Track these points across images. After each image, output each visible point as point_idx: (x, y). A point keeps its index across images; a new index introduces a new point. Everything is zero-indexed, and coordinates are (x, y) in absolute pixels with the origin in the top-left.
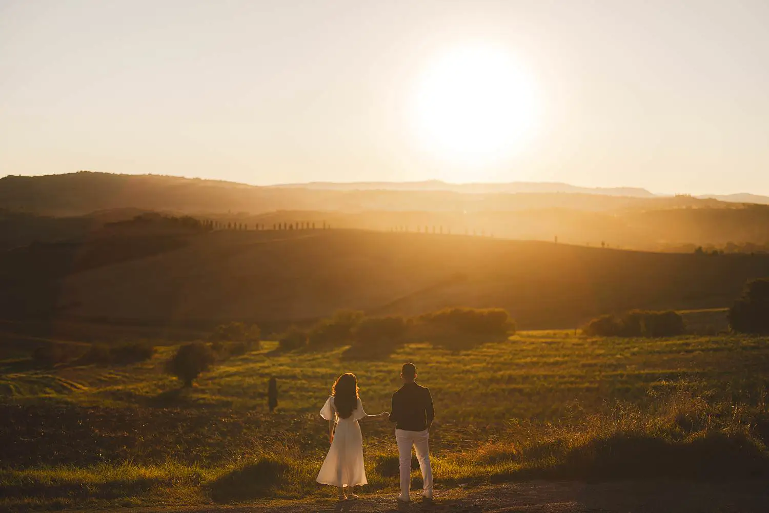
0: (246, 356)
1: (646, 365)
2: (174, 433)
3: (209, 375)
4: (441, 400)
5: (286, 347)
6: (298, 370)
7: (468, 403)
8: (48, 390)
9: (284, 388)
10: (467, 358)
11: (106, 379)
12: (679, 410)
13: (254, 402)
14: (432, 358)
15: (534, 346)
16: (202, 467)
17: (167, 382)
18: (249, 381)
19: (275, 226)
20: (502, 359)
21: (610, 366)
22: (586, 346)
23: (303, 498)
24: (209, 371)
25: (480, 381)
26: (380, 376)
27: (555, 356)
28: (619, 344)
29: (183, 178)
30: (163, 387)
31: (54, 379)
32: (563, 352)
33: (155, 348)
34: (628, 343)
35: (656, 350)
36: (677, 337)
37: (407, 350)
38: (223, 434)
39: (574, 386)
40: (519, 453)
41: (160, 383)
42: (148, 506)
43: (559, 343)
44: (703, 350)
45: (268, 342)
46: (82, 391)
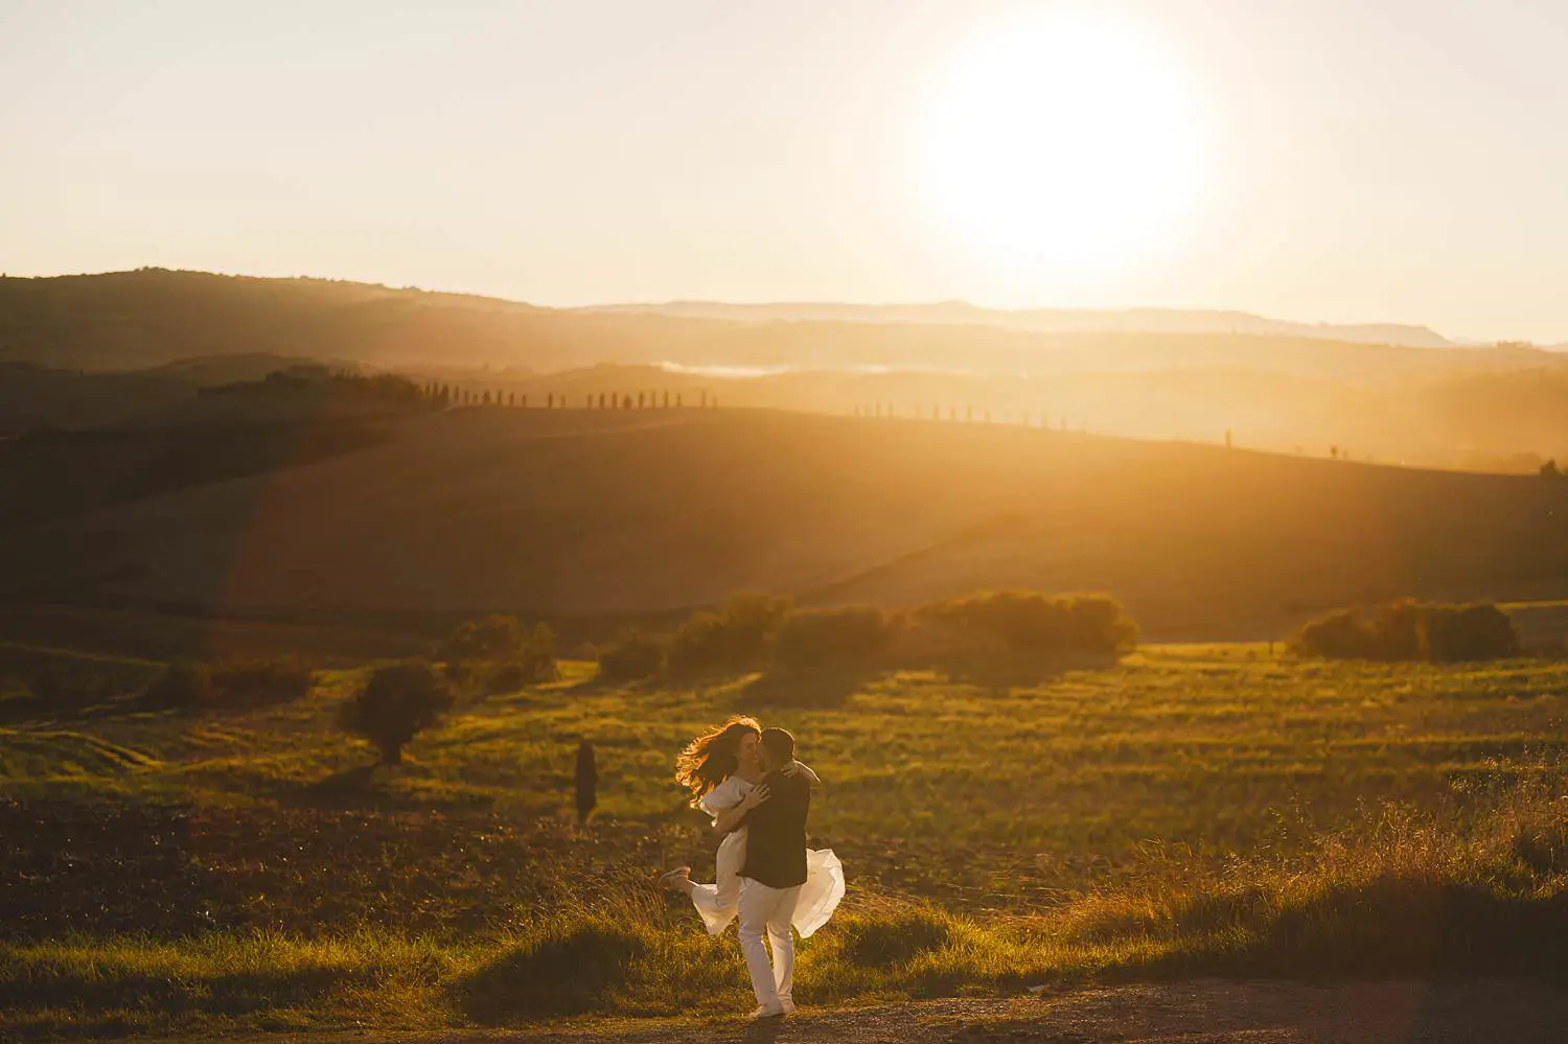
0: (522, 694)
1: (1428, 724)
2: (372, 865)
3: (441, 736)
4: (968, 797)
5: (615, 673)
6: (641, 728)
7: (1030, 806)
8: (68, 766)
9: (611, 767)
10: (1025, 704)
11: (201, 743)
12: (1522, 827)
13: (542, 799)
14: (947, 703)
15: (1176, 679)
16: (442, 944)
17: (342, 751)
18: (529, 750)
19: (590, 398)
20: (1106, 708)
21: (1348, 726)
22: (1296, 680)
23: (676, 1015)
24: (440, 726)
25: (1056, 756)
26: (830, 742)
27: (1225, 701)
28: (1367, 676)
29: (379, 286)
30: (334, 762)
31: (81, 741)
32: (1244, 693)
33: (315, 674)
34: (1389, 674)
35: (1452, 690)
36: (1500, 662)
37: (892, 684)
38: (485, 871)
39: (1267, 769)
40: (1164, 918)
41: (328, 753)
42: (323, 1030)
43: (1233, 673)
44: (1555, 693)
45: (571, 664)
46: (143, 770)
